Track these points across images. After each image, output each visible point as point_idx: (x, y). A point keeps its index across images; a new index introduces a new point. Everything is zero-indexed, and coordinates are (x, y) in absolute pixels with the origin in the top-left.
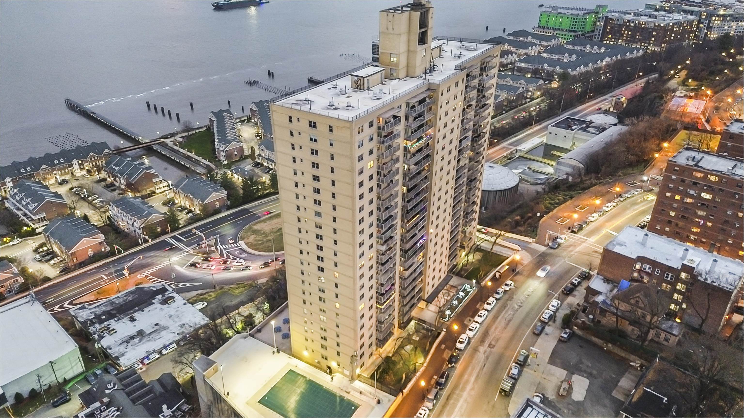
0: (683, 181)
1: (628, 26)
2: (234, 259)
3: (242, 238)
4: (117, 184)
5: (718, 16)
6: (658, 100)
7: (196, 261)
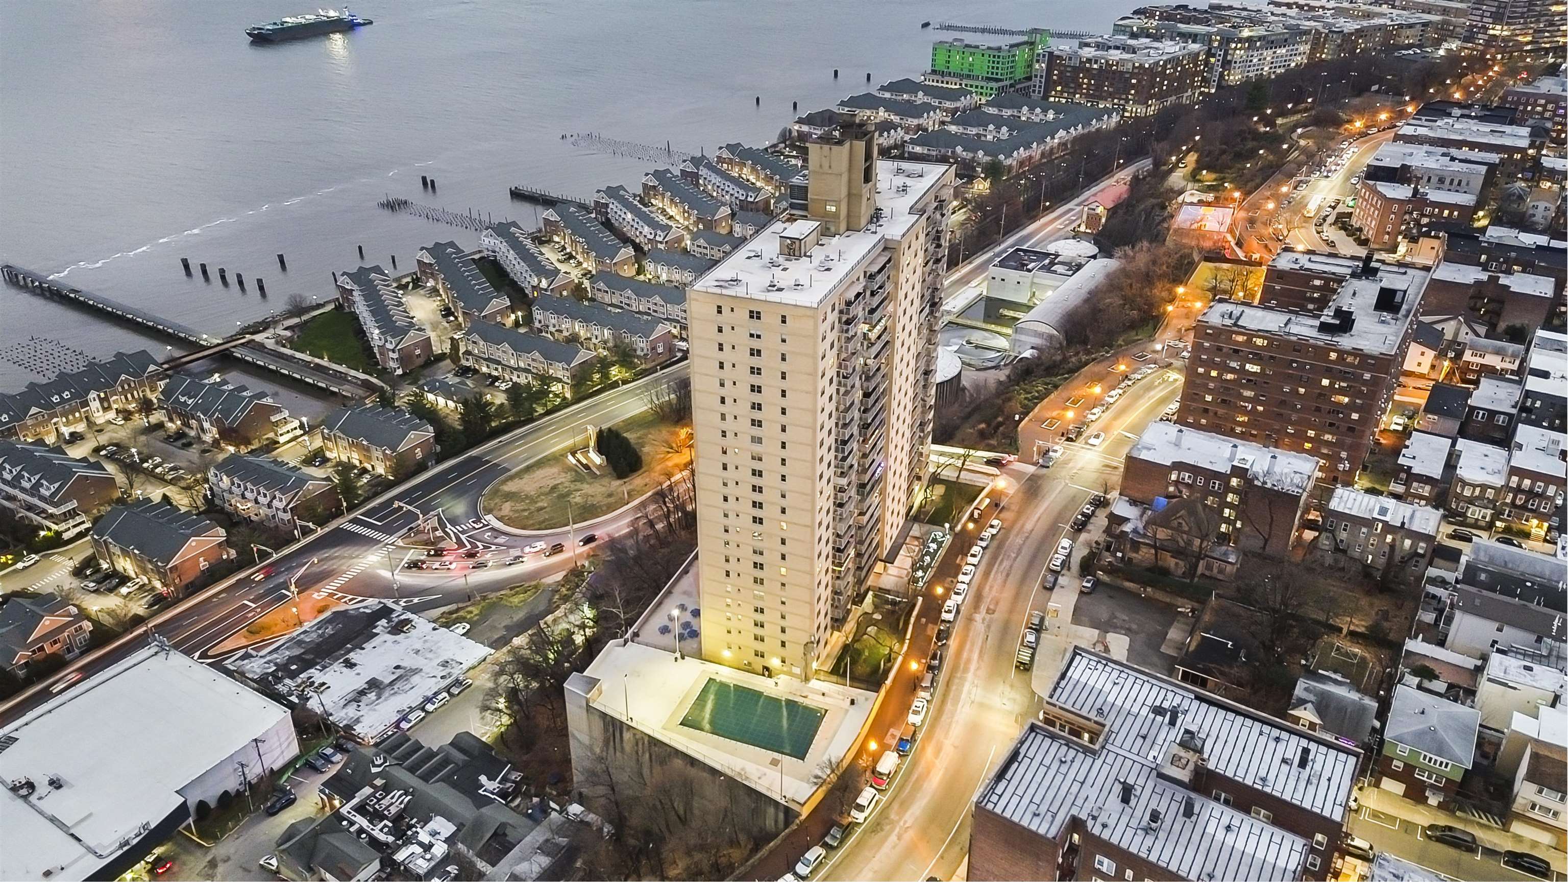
0: (1220, 349)
1: (1088, 70)
2: (485, 547)
3: (489, 511)
4: (193, 433)
5: (1240, 40)
6: (1157, 211)
7: (415, 558)
